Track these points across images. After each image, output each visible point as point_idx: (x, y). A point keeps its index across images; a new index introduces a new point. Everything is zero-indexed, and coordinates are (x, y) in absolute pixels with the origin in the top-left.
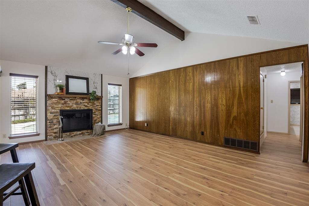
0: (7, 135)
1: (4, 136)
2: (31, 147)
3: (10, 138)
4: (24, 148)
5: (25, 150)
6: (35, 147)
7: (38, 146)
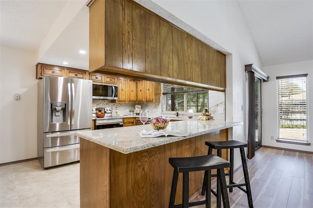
0: (274, 137)
1: (272, 138)
2: (296, 156)
3: (278, 141)
4: (288, 155)
5: (288, 157)
6: (300, 157)
7: (305, 157)
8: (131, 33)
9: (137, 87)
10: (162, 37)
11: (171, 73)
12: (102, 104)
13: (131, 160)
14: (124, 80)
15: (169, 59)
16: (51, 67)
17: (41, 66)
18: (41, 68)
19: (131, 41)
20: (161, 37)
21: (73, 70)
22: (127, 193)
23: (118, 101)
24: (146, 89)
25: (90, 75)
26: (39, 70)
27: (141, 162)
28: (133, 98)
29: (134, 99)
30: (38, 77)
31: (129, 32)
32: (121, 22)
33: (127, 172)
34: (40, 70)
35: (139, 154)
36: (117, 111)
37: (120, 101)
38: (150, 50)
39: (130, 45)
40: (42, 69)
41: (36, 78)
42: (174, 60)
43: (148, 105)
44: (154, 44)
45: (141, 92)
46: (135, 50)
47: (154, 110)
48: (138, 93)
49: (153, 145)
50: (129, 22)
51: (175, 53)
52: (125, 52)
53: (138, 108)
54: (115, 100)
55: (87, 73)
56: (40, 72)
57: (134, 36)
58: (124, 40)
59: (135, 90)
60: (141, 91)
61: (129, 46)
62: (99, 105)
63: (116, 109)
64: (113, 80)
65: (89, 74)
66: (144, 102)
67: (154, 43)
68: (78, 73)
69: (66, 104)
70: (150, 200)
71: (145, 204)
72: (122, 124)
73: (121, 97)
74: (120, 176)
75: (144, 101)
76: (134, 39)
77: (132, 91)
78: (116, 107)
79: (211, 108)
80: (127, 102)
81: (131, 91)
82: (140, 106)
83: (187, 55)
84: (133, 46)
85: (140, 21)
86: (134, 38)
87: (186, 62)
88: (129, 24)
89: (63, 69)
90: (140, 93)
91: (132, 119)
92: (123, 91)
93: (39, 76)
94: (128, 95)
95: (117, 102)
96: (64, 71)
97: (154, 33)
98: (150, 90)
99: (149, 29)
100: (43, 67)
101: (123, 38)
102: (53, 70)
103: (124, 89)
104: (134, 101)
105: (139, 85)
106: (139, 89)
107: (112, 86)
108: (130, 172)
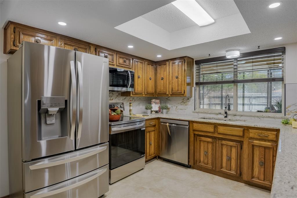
9: (156, 74)
14: (141, 63)
16: (32, 30)
17: (14, 28)
18: (15, 32)
21: (72, 41)
23: (134, 93)
24: (172, 77)
25: (96, 52)
26: (11, 34)
28: (151, 89)
29: (152, 91)
30: (8, 49)
34: (13, 36)
36: (131, 108)
37: (136, 94)
40: (17, 33)
41: (5, 52)
43: (169, 100)
45: (162, 81)
47: (180, 107)
48: (158, 82)
53: (156, 103)
54: (130, 92)
55: (92, 49)
56: (13, 40)
59: (153, 78)
60: (162, 79)
63: (130, 106)
64: (127, 61)
65: (94, 50)
66: (168, 95)
68: (79, 47)
69: (66, 101)
72: (144, 129)
73: (138, 88)
75: (167, 93)
77: (151, 79)
78: (130, 103)
79: (290, 107)
80: (144, 96)
81: (148, 78)
82: (158, 101)
89: (54, 37)
90: (161, 83)
91: (154, 120)
92: (139, 79)
93: (10, 47)
94: (146, 85)
95: (131, 95)
96: (55, 42)
98: (180, 77)
100: (17, 30)
102: (37, 38)
103: (141, 76)
104: (152, 94)
105: (159, 71)
106: (159, 76)
107: (128, 71)
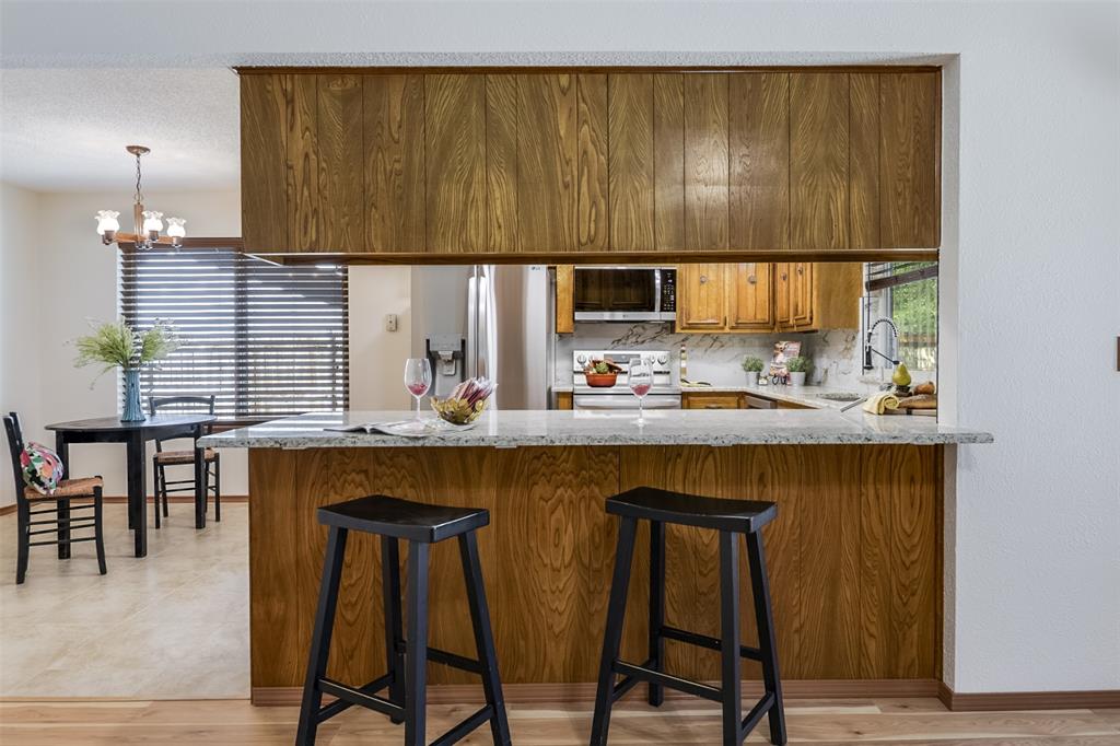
8: (313, 157)
10: (433, 127)
11: (477, 235)
12: (634, 339)
13: (310, 484)
15: (468, 193)
19: (314, 177)
20: (428, 132)
22: (297, 562)
23: (686, 325)
24: (796, 271)
27: (341, 495)
28: (755, 311)
29: (758, 317)
31: (307, 156)
32: (284, 139)
33: (296, 508)
35: (334, 474)
36: (685, 365)
38: (382, 184)
39: (309, 190)
42: (496, 187)
44: (399, 161)
45: (784, 283)
46: (326, 198)
47: (842, 364)
48: (779, 287)
49: (276, 442)
50: (307, 128)
51: (499, 163)
52: (296, 210)
53: (787, 354)
54: (673, 322)
57: (325, 161)
58: (291, 181)
59: (763, 277)
60: (784, 279)
61: (306, 193)
62: (623, 341)
63: (682, 359)
66: (793, 327)
67: (397, 157)
69: (463, 342)
70: (374, 608)
71: (357, 613)
73: (699, 311)
74: (277, 515)
76: (323, 169)
78: (682, 352)
80: (728, 330)
82: (795, 347)
83: (572, 154)
84: (321, 188)
85: (343, 111)
86: (324, 165)
87: (568, 178)
88: (308, 133)
90: (782, 290)
91: (730, 399)
94: (734, 299)
95: (678, 330)
97: (400, 127)
99: (379, 122)
101: (291, 176)
104: (763, 325)
106: (780, 271)
107: (654, 270)
108: (306, 512)
